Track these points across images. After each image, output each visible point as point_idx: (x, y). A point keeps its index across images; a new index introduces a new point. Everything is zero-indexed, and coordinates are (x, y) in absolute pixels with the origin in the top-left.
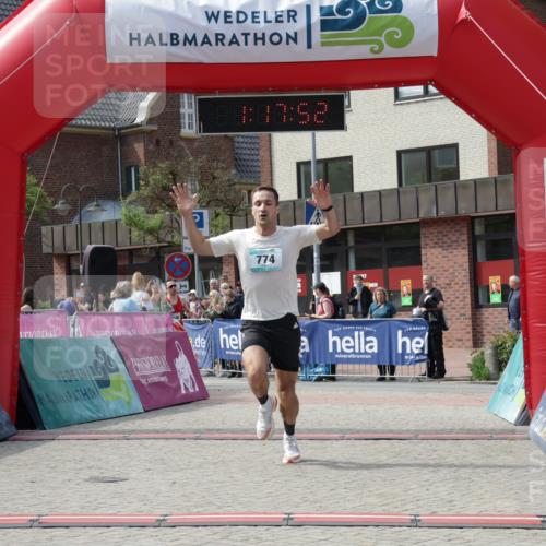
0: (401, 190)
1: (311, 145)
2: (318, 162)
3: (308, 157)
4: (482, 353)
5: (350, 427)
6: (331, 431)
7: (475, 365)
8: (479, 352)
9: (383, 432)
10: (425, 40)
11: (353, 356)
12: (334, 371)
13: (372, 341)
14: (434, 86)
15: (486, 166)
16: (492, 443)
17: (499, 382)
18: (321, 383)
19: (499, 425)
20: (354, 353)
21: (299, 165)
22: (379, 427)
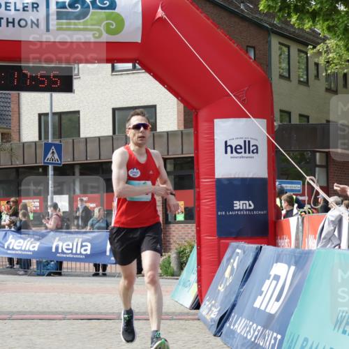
0: (114, 137)
1: (49, 102)
2: (54, 114)
3: (46, 110)
4: (169, 257)
5: (71, 310)
6: (57, 313)
7: (163, 265)
8: (167, 256)
9: (95, 314)
10: (133, 31)
11: (71, 256)
12: (61, 269)
13: (86, 246)
14: (138, 64)
15: (176, 122)
16: (173, 322)
17: (180, 278)
18: (50, 277)
19: (178, 309)
20: (72, 253)
21: (40, 115)
22: (92, 310)
